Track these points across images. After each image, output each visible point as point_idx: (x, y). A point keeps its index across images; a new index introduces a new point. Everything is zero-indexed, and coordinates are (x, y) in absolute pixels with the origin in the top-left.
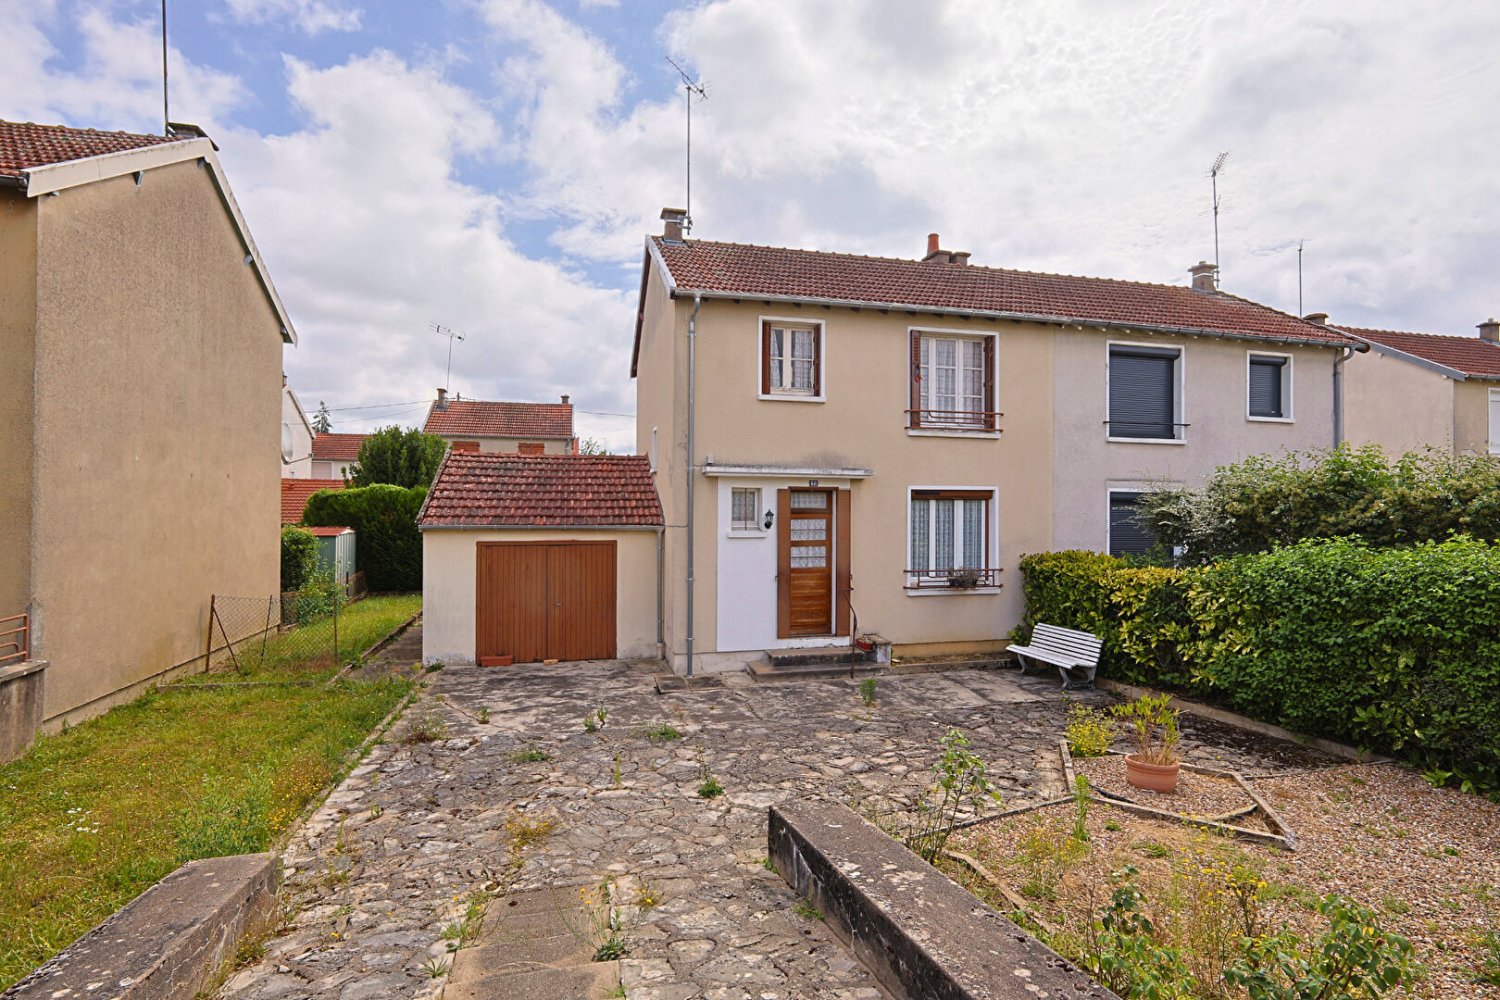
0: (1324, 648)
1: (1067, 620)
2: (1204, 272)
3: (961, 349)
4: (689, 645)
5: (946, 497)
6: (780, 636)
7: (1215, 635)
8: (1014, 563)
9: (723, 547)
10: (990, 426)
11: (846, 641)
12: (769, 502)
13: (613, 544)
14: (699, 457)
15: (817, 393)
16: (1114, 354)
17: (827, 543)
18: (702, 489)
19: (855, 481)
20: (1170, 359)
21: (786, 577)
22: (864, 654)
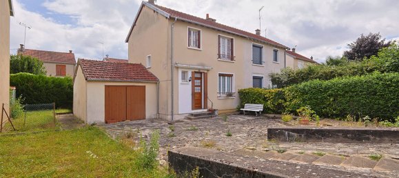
0: (317, 99)
1: (253, 102)
2: (258, 31)
3: (226, 40)
4: (172, 112)
5: (224, 75)
6: (193, 109)
7: (291, 101)
8: (237, 91)
9: (180, 86)
10: (232, 59)
11: (206, 110)
12: (190, 75)
13: (145, 86)
14: (174, 62)
15: (199, 48)
16: (254, 46)
17: (201, 86)
18: (175, 70)
19: (208, 70)
20: (261, 48)
21: (193, 94)
22: (212, 113)
